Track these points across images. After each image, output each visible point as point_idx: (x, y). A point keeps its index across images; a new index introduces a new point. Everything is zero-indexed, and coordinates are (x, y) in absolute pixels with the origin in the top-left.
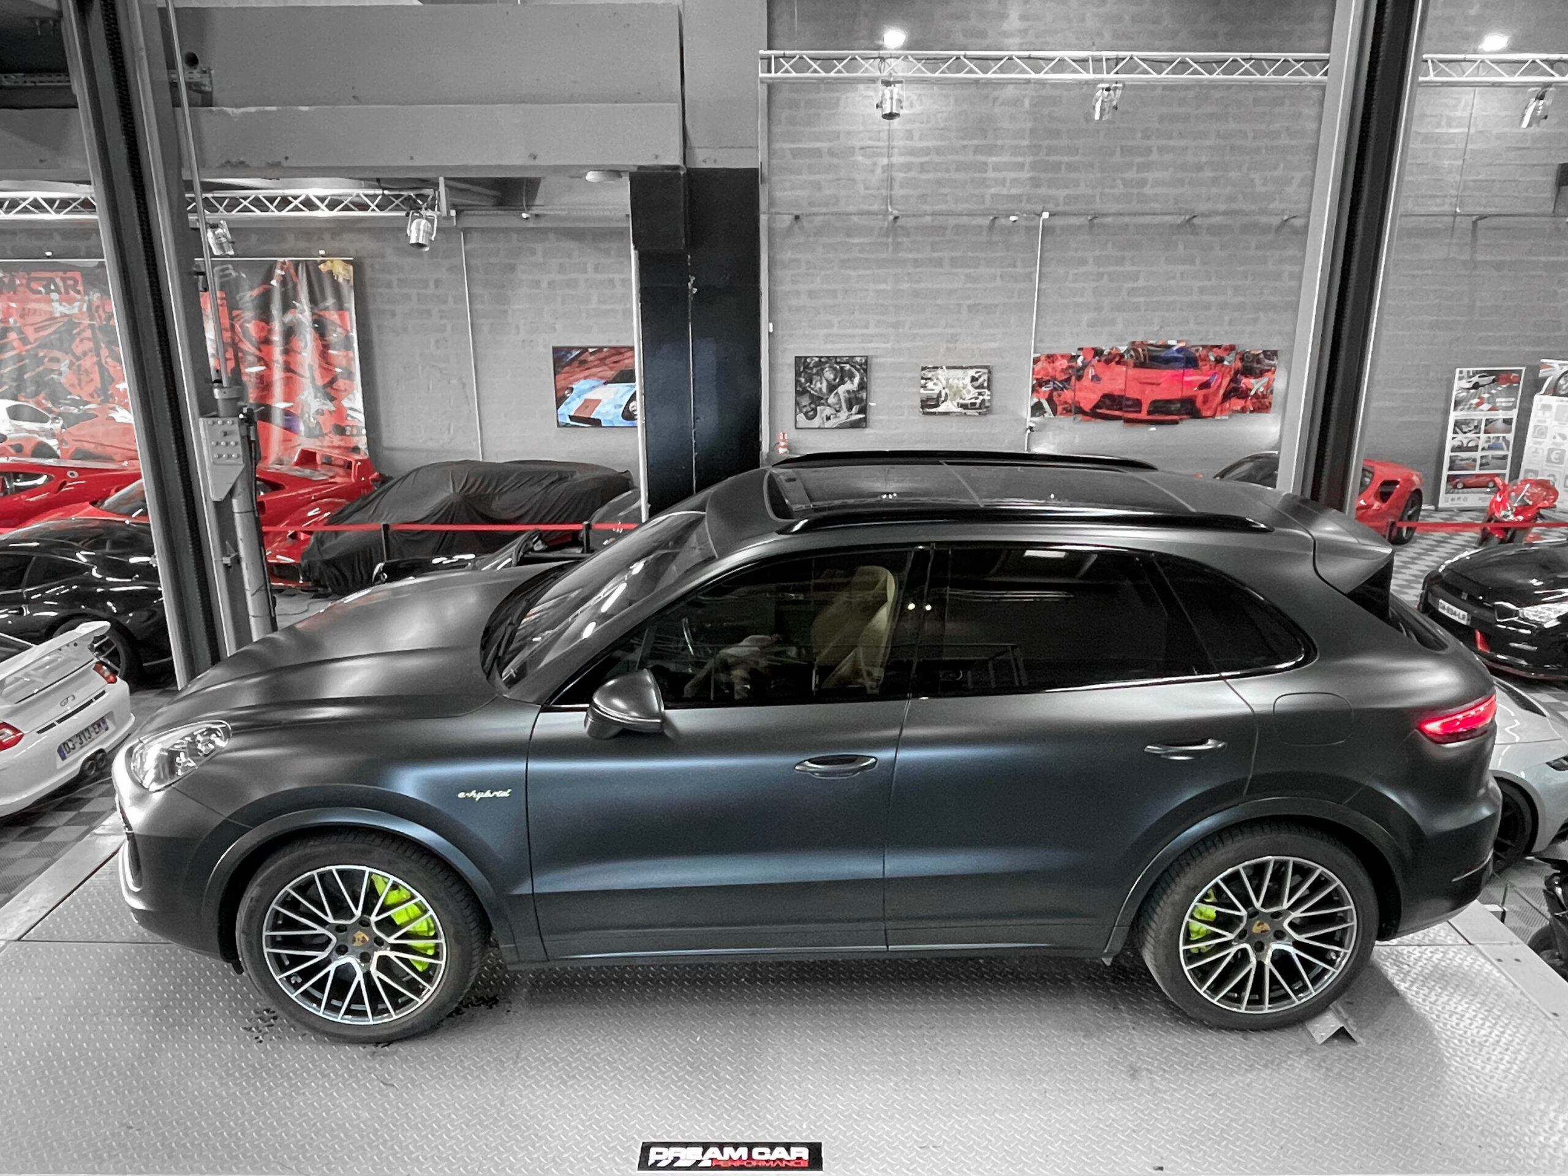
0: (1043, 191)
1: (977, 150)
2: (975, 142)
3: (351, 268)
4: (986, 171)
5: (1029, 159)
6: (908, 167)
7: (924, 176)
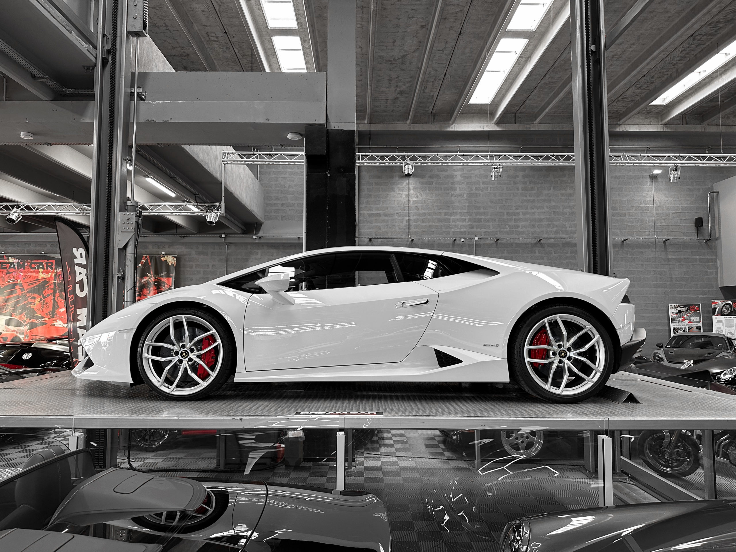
0: (475, 230)
1: (446, 214)
2: (445, 211)
3: (175, 259)
4: (450, 222)
5: (468, 217)
6: (417, 220)
7: (424, 224)
